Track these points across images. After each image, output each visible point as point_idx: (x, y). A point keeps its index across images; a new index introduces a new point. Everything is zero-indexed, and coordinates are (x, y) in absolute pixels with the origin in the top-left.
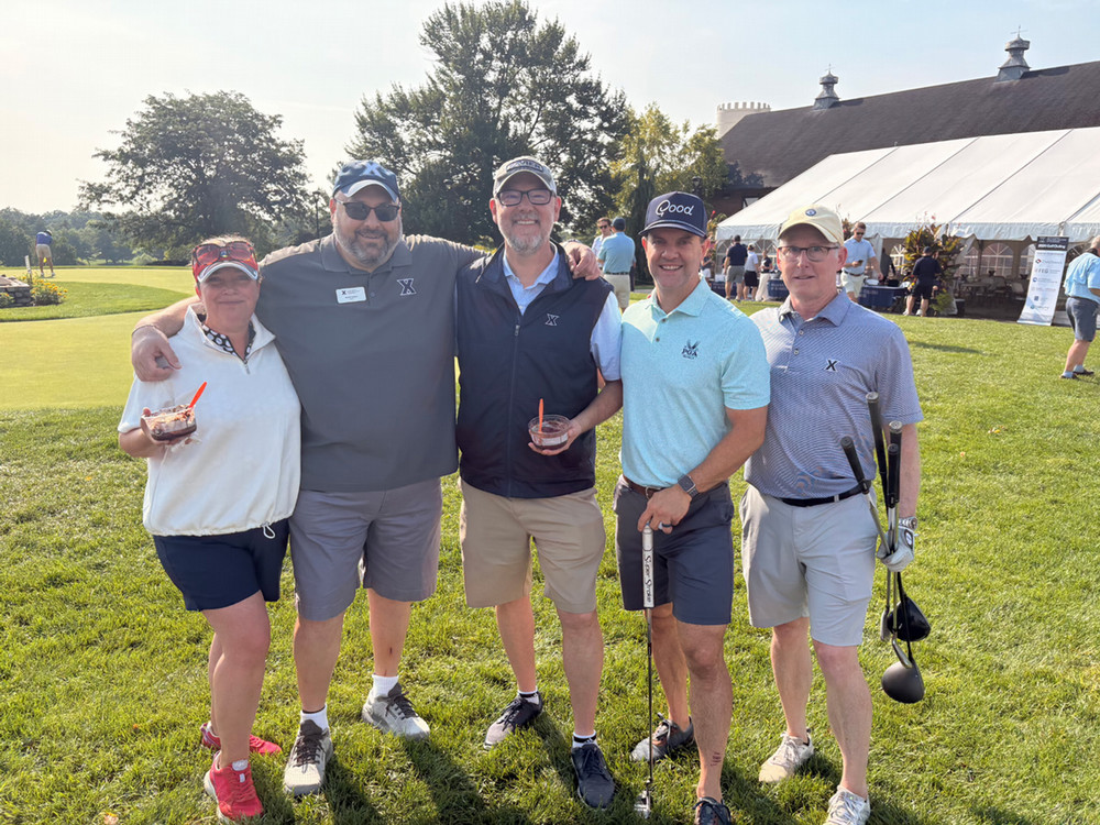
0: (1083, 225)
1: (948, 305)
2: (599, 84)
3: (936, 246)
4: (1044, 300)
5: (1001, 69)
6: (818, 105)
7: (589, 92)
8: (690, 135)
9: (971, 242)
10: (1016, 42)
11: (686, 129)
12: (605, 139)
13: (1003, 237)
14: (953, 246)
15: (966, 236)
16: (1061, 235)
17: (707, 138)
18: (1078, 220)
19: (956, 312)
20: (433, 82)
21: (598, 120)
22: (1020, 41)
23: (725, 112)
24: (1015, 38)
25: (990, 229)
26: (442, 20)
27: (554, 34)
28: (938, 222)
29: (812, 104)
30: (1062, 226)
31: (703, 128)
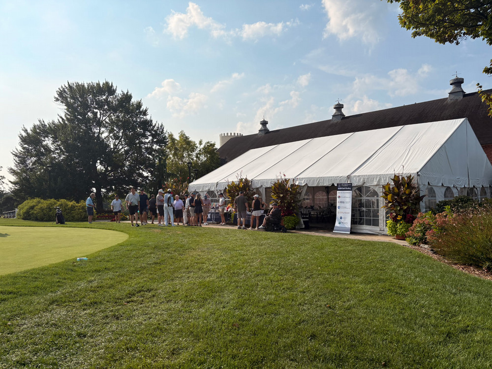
0: (359, 176)
1: (299, 223)
2: (151, 121)
3: (287, 190)
4: (345, 218)
5: (333, 116)
6: (260, 133)
7: (147, 125)
8: (202, 146)
9: (306, 188)
10: (337, 105)
11: (201, 143)
12: (156, 147)
13: (321, 185)
14: (295, 190)
15: (303, 185)
16: (349, 182)
17: (210, 147)
18: (356, 174)
19: (304, 226)
20: (63, 119)
21: (150, 138)
22: (339, 104)
23: (223, 137)
24: (337, 103)
25: (314, 180)
26: (66, 90)
27: (127, 98)
28: (287, 177)
29: (258, 133)
30: (349, 177)
31: (208, 143)
